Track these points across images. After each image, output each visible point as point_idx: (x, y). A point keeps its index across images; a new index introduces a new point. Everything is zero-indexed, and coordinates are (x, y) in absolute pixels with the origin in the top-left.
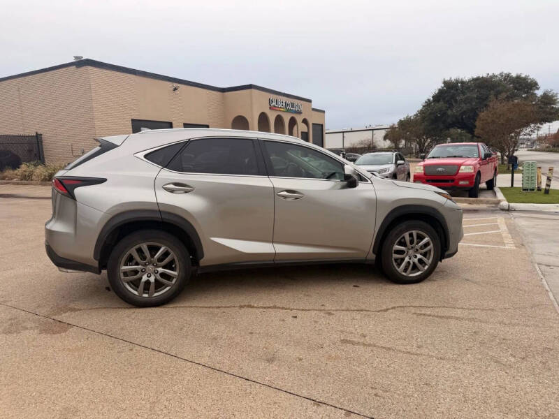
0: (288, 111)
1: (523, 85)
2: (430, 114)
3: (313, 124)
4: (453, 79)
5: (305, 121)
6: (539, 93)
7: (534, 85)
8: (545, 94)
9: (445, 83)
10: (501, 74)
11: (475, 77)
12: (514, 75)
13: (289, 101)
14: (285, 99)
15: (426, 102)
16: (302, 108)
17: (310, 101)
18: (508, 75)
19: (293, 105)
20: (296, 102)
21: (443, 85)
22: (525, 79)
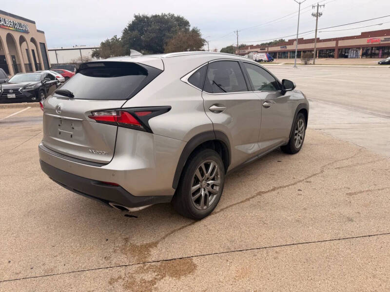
0: (17, 30)
1: (182, 23)
2: (130, 39)
3: (40, 43)
4: (141, 15)
5: (33, 40)
6: (191, 29)
7: (186, 23)
8: (193, 29)
9: (136, 17)
10: (169, 14)
11: (154, 15)
12: (176, 15)
13: (17, 21)
14: (12, 19)
15: (124, 30)
16: (28, 29)
17: (34, 23)
18: (173, 16)
19: (20, 25)
20: (23, 22)
21: (135, 19)
22: (182, 19)
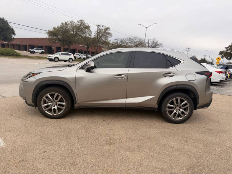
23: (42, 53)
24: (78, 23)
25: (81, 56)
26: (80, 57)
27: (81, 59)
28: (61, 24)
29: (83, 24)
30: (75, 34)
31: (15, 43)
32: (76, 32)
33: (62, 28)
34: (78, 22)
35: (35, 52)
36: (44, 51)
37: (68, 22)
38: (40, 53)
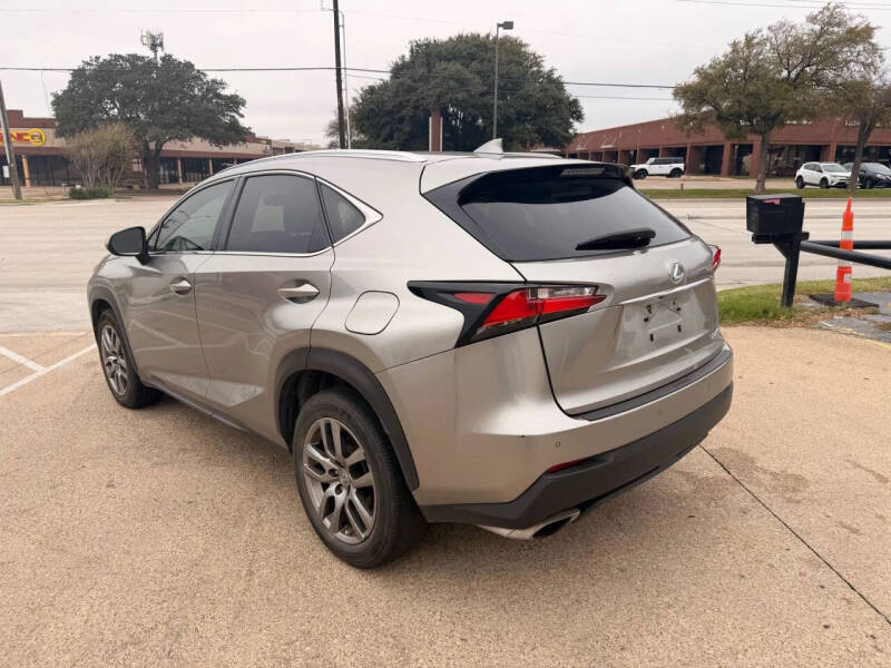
23: (675, 173)
24: (811, 26)
25: (826, 174)
26: (824, 180)
27: (828, 187)
28: (729, 49)
29: (839, 25)
30: (798, 76)
31: (604, 147)
32: (802, 70)
33: (731, 63)
34: (813, 19)
35: (650, 172)
36: (681, 166)
37: (760, 31)
38: (669, 176)
